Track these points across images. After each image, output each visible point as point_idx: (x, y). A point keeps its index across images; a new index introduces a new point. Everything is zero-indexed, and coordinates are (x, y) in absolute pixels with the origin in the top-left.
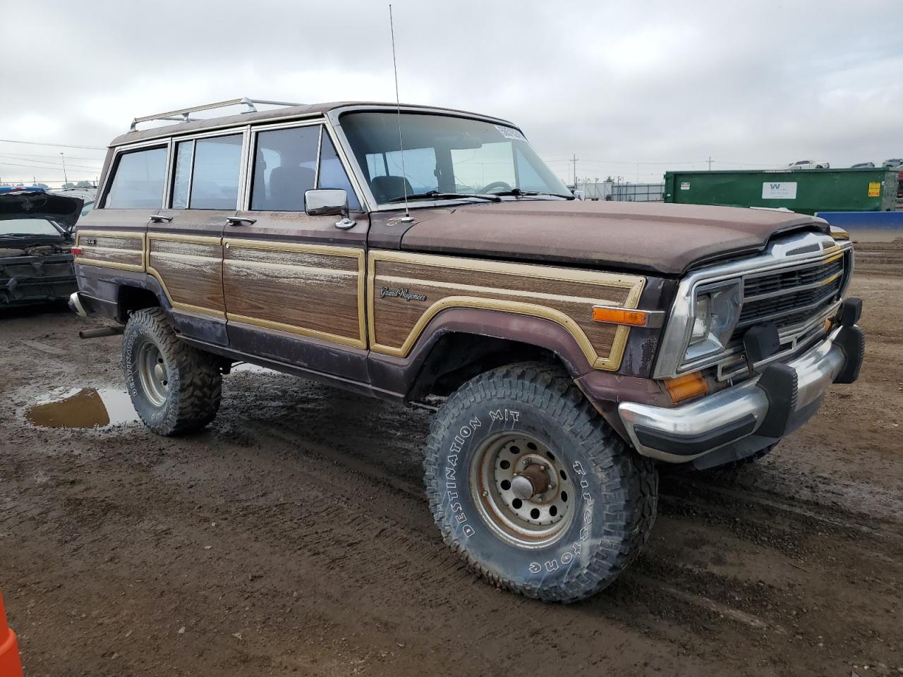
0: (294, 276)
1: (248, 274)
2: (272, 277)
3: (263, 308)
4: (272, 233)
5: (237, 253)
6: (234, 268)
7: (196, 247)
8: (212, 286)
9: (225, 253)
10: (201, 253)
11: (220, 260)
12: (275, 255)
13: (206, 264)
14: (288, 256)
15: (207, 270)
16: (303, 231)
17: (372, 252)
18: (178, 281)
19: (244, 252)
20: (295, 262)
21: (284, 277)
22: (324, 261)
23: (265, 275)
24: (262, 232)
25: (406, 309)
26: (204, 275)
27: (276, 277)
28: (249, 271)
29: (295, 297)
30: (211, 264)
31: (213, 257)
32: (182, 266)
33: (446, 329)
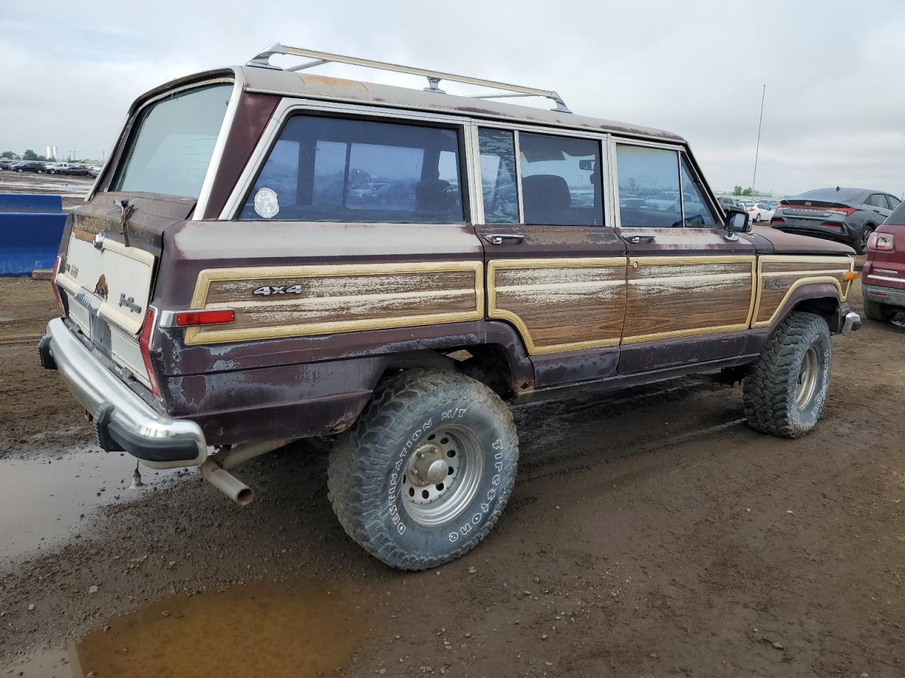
0: (706, 284)
1: (660, 291)
2: (686, 289)
3: (668, 321)
4: (683, 248)
5: (646, 271)
6: (642, 288)
7: (586, 271)
8: (609, 313)
9: (629, 272)
10: (594, 278)
11: (623, 282)
12: (688, 268)
13: (603, 290)
14: (700, 268)
15: (608, 296)
16: (710, 245)
17: (760, 257)
18: (555, 317)
19: (655, 270)
20: (706, 272)
21: (697, 287)
22: (728, 268)
23: (678, 288)
24: (673, 248)
25: (778, 293)
26: (601, 302)
27: (690, 288)
28: (661, 288)
29: (704, 303)
30: (612, 288)
31: (612, 279)
32: (563, 298)
33: (800, 299)
